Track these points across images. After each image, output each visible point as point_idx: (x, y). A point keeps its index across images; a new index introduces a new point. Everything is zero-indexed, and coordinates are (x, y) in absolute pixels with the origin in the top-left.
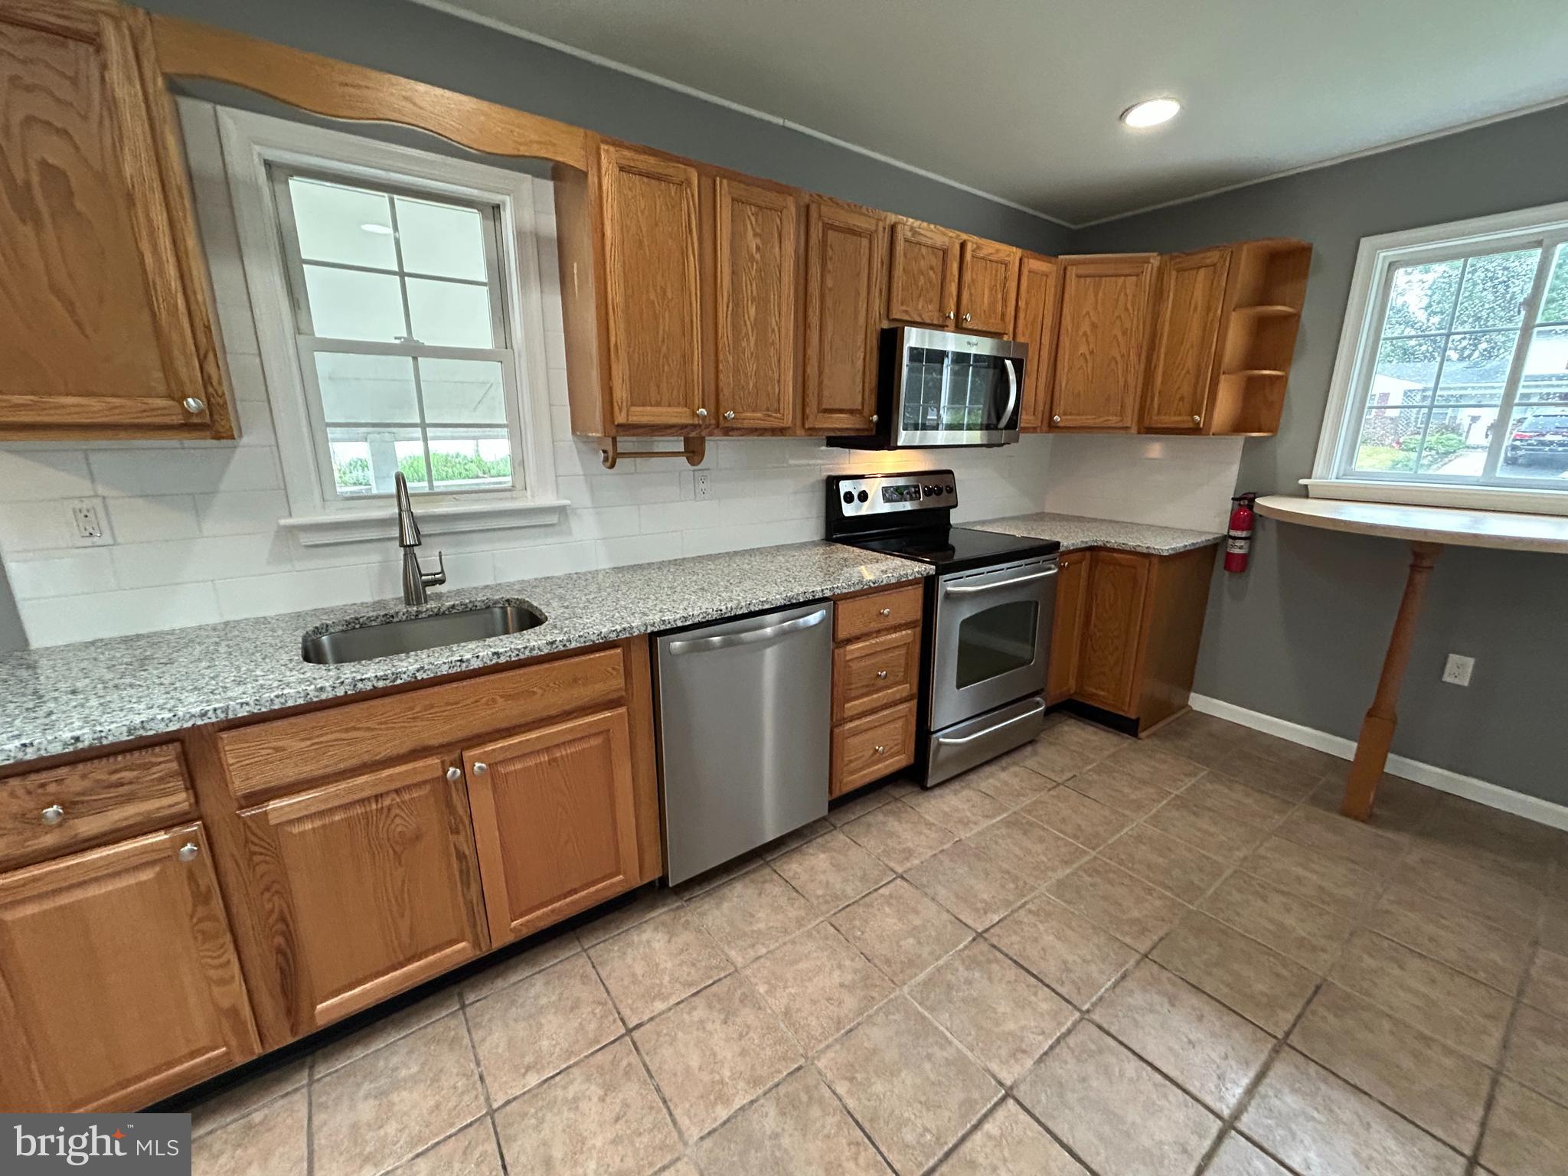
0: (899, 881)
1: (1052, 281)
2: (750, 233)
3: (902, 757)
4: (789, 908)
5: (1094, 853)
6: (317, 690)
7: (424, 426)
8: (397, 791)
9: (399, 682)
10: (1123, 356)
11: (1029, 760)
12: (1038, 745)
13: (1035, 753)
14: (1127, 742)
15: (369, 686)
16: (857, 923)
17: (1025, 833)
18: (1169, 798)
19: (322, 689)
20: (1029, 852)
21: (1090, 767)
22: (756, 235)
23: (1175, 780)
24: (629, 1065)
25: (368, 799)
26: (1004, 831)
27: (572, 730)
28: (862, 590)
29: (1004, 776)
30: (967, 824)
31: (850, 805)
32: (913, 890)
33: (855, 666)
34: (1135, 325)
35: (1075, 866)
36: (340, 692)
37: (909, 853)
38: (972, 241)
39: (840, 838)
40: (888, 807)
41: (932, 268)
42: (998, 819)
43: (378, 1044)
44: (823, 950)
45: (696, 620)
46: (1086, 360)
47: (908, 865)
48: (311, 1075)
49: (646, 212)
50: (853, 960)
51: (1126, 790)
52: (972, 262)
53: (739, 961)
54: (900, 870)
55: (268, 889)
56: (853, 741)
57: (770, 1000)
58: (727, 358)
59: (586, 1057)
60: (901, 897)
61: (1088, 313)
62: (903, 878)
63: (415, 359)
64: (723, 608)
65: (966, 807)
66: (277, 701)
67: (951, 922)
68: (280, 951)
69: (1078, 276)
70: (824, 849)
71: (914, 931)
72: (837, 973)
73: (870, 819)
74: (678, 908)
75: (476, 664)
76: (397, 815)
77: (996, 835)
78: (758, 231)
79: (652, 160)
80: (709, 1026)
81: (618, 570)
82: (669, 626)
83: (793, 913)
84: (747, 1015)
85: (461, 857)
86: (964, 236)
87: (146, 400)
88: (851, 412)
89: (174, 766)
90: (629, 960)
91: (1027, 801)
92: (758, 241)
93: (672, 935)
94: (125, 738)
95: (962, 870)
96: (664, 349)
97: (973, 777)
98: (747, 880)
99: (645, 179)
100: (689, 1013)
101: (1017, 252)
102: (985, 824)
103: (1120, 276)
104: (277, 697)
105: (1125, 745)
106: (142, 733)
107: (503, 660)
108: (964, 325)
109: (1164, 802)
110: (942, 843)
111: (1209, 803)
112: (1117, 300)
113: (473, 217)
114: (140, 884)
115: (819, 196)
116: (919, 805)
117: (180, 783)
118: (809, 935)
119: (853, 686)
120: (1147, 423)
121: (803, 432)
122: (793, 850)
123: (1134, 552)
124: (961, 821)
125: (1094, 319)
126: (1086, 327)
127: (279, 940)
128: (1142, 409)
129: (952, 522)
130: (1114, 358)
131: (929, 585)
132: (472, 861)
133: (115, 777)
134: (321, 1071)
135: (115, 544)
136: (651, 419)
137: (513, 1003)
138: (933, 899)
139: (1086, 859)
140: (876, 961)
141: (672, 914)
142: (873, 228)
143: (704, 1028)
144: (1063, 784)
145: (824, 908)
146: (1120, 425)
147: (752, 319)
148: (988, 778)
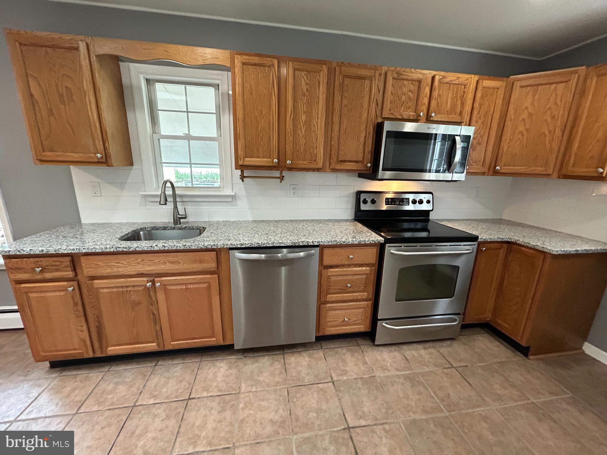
0: (330, 384)
1: (502, 91)
2: (303, 82)
3: (362, 326)
4: (277, 376)
5: (447, 414)
6: (105, 248)
7: (191, 164)
8: (133, 286)
9: (130, 250)
10: (550, 132)
11: (445, 348)
12: (455, 342)
13: (450, 346)
14: (519, 358)
15: (121, 250)
16: (298, 395)
17: (412, 387)
18: (525, 402)
19: (106, 248)
20: (407, 398)
21: (481, 364)
22: (306, 84)
23: (538, 393)
24: (180, 412)
25: (124, 287)
26: (401, 380)
27: (194, 279)
28: (336, 245)
29: (423, 352)
30: (385, 370)
31: (336, 340)
32: (334, 391)
33: (333, 278)
34: (561, 112)
35: (430, 416)
36: (112, 250)
37: (345, 372)
38: (439, 75)
39: (320, 354)
40: (352, 348)
41: (410, 91)
42: (403, 373)
43: (129, 367)
44: (276, 400)
45: (247, 246)
46: (523, 135)
47: (341, 378)
48: (109, 369)
49: (254, 80)
50: (284, 411)
51: (497, 386)
52: (439, 86)
53: (243, 389)
54: (335, 379)
55: (93, 307)
56: (331, 313)
57: (240, 411)
58: (289, 138)
59: (171, 402)
60: (326, 392)
61: (527, 108)
62: (333, 383)
63: (189, 141)
64: (260, 243)
65: (390, 361)
66: (93, 249)
67: (340, 415)
68: (97, 327)
69: (522, 87)
70: (310, 356)
71: (319, 411)
72: (273, 414)
73: (339, 350)
74: (239, 359)
75: (156, 248)
76: (132, 294)
77: (394, 381)
78: (308, 82)
79: (257, 58)
80: (213, 411)
81: (255, 221)
82: (234, 247)
83: (277, 379)
84: (228, 414)
85: (154, 314)
86: (434, 73)
87: (89, 154)
88: (356, 162)
89: (69, 263)
90: (210, 371)
91: (426, 369)
92: (308, 86)
93: (230, 368)
94: (54, 252)
95: (364, 392)
96: (261, 135)
97: (405, 347)
98: (271, 357)
99: (254, 67)
100: (211, 402)
101: (474, 78)
102: (394, 373)
103: (552, 84)
104: (94, 248)
105: (515, 360)
106: (58, 252)
107: (166, 249)
108: (431, 119)
109: (519, 403)
110: (364, 374)
111: (556, 416)
112: (549, 99)
113: (212, 90)
114: (60, 295)
115: (342, 63)
116: (366, 352)
117: (70, 269)
118: (276, 391)
119: (331, 288)
120: (564, 172)
121: (329, 170)
122: (297, 352)
123: (534, 249)
124: (382, 367)
125: (530, 111)
126: (525, 115)
127: (97, 323)
128: (562, 165)
129: (430, 218)
130: (544, 133)
131: (381, 247)
132: (158, 318)
133: (54, 263)
134: (113, 368)
135: (101, 196)
136: (254, 163)
137: (168, 370)
138: (339, 399)
139: (440, 415)
140: (293, 416)
141: (235, 361)
142: (373, 74)
143: (211, 411)
144: (455, 368)
145: (291, 382)
146: (544, 172)
147: (303, 120)
148: (413, 350)
